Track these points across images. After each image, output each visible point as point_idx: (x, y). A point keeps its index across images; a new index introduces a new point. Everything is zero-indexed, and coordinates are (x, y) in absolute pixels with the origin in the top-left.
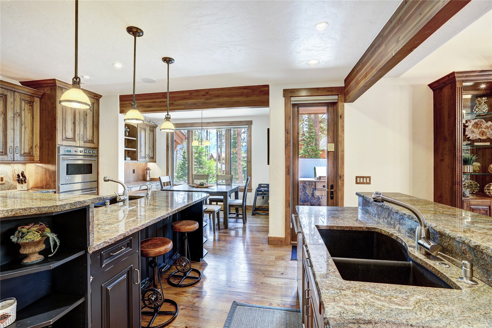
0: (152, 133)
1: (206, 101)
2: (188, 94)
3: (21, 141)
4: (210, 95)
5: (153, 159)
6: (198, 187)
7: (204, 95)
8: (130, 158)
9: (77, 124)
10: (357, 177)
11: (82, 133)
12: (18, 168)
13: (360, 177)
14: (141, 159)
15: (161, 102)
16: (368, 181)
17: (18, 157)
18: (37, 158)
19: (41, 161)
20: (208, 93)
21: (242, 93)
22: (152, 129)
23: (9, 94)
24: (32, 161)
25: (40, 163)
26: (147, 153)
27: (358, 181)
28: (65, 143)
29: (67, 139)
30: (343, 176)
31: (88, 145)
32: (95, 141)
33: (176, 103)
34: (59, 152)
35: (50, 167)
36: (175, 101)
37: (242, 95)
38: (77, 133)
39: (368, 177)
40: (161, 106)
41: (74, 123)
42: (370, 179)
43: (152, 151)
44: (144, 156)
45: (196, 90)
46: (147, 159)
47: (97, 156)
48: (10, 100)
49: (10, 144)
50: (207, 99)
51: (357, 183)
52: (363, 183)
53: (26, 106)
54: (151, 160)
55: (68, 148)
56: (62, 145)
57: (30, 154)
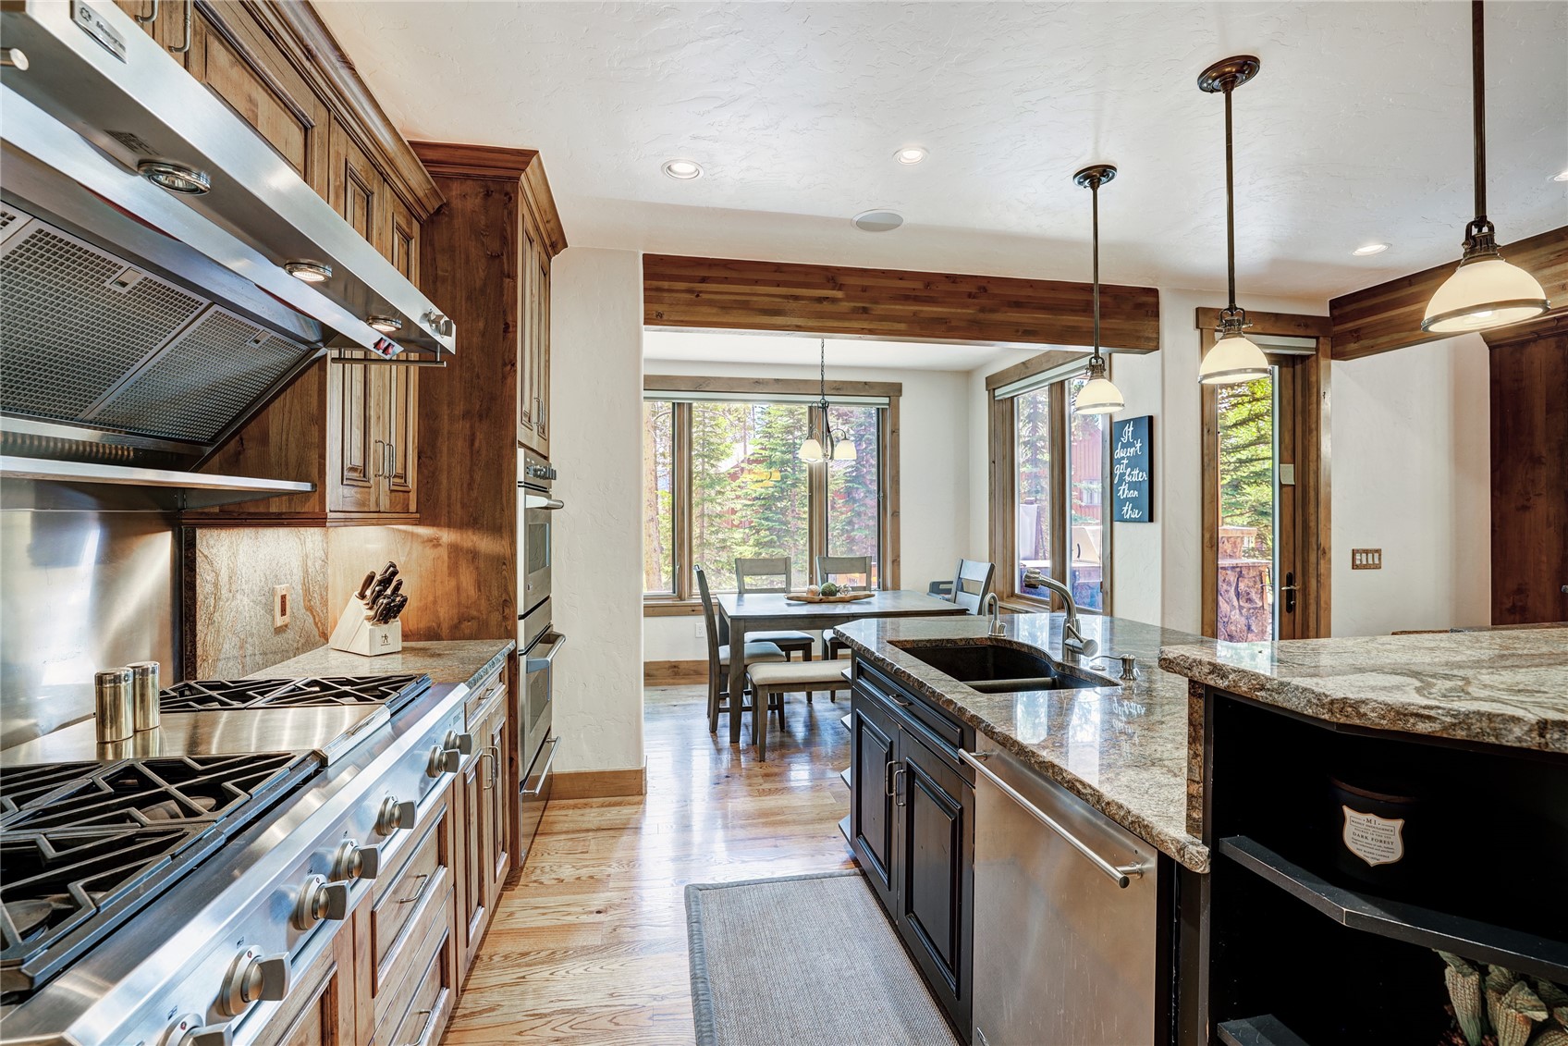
1: (981, 316)
3: (390, 416)
4: (993, 296)
7: (971, 296)
13: (1361, 552)
15: (820, 300)
16: (1376, 561)
17: (385, 494)
18: (413, 499)
20: (985, 290)
21: (1088, 303)
23: (376, 193)
24: (406, 513)
25: (421, 522)
27: (1358, 562)
28: (523, 434)
29: (525, 418)
30: (1330, 549)
31: (541, 445)
32: (546, 429)
33: (881, 309)
34: (515, 474)
36: (876, 302)
37: (1086, 308)
39: (1376, 551)
40: (821, 316)
42: (1380, 555)
45: (948, 276)
48: (377, 215)
49: (374, 431)
50: (982, 310)
51: (1354, 566)
52: (1366, 567)
55: (528, 457)
56: (520, 444)
57: (404, 482)
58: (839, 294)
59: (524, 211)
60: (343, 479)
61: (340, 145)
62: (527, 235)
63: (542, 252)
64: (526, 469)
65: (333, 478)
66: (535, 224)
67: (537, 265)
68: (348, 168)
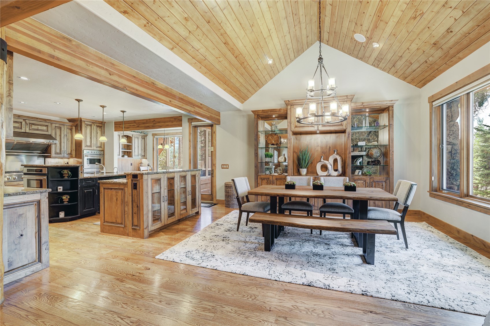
0: (144, 140)
2: (145, 121)
3: (67, 148)
4: (156, 121)
5: (144, 156)
7: (153, 122)
8: (127, 156)
9: (92, 138)
10: (222, 165)
11: (95, 143)
12: (66, 160)
13: (224, 165)
14: (135, 157)
15: (133, 125)
16: (227, 167)
17: (66, 155)
18: (74, 156)
19: (76, 157)
20: (154, 120)
21: (170, 120)
22: (143, 137)
23: (62, 127)
24: (72, 157)
25: (75, 158)
26: (140, 153)
27: (223, 167)
28: (86, 148)
29: (87, 146)
30: (216, 164)
31: (98, 149)
32: (102, 147)
34: (83, 153)
35: (80, 160)
36: (140, 125)
37: (170, 121)
38: (92, 142)
39: (227, 165)
40: (133, 128)
41: (91, 138)
42: (228, 166)
43: (144, 151)
44: (137, 154)
45: (149, 119)
46: (140, 157)
47: (104, 154)
48: (62, 129)
49: (62, 149)
50: (154, 124)
51: (222, 168)
52: (225, 168)
53: (69, 131)
54: (143, 157)
55: (88, 151)
56: (85, 149)
57: (71, 154)
58: (135, 124)
59: (86, 123)
60: (55, 154)
61: (54, 125)
62: (87, 125)
63: (98, 125)
64: (87, 152)
65: (53, 154)
66: (92, 123)
67: (95, 127)
68: (55, 127)
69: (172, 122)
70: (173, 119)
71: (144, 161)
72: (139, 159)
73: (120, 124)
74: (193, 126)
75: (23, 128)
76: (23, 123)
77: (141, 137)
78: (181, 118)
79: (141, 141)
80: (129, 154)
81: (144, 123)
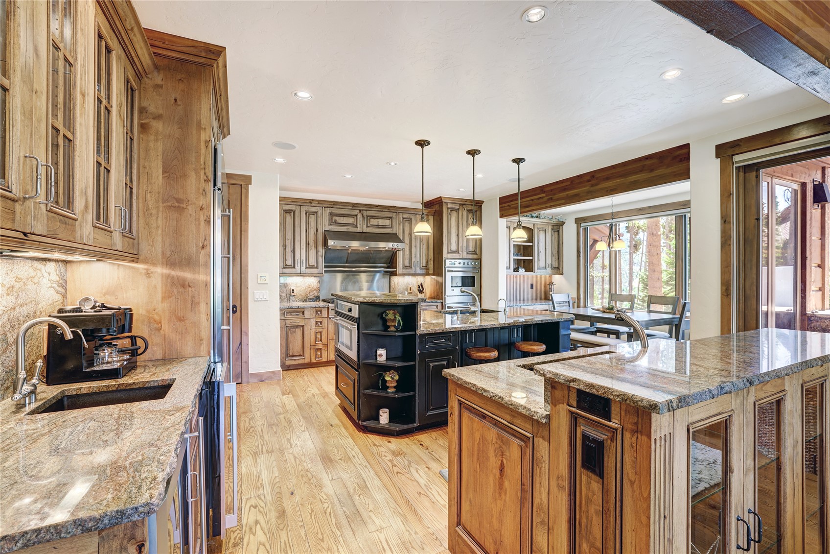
0: (556, 233)
1: (592, 189)
2: (569, 183)
3: (420, 256)
4: (598, 178)
5: (558, 269)
6: (604, 312)
7: (589, 181)
8: (523, 270)
9: (460, 235)
11: (465, 244)
12: (420, 279)
14: (539, 271)
15: (539, 199)
17: (418, 271)
18: (431, 271)
19: (434, 274)
20: (594, 176)
21: (643, 166)
22: (555, 228)
23: (413, 217)
24: (428, 274)
25: (434, 275)
26: (549, 261)
28: (450, 256)
29: (452, 252)
31: (471, 256)
32: (478, 251)
33: (555, 197)
34: (445, 265)
35: (439, 279)
36: (554, 194)
38: (461, 244)
40: (539, 204)
41: (458, 235)
43: (557, 258)
44: (544, 265)
45: (578, 176)
46: (549, 270)
47: (480, 268)
48: (414, 222)
49: (414, 259)
50: (592, 186)
54: (556, 271)
55: (453, 261)
56: (448, 258)
57: (426, 268)
58: (544, 195)
59: (450, 205)
60: (403, 268)
61: (401, 216)
62: (452, 210)
63: (470, 207)
64: (452, 264)
65: (400, 270)
66: (460, 204)
67: (465, 213)
68: (403, 218)
69: (652, 170)
70: (654, 161)
71: (557, 278)
72: (547, 276)
73: (511, 201)
74: (738, 168)
75: (359, 225)
76: (359, 216)
77: (550, 227)
78: (684, 151)
79: (552, 236)
80: (528, 266)
81: (565, 189)
